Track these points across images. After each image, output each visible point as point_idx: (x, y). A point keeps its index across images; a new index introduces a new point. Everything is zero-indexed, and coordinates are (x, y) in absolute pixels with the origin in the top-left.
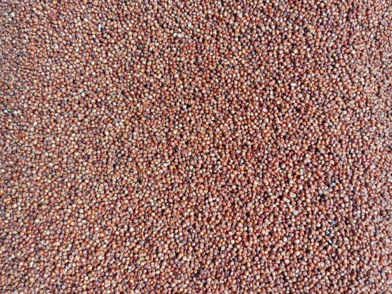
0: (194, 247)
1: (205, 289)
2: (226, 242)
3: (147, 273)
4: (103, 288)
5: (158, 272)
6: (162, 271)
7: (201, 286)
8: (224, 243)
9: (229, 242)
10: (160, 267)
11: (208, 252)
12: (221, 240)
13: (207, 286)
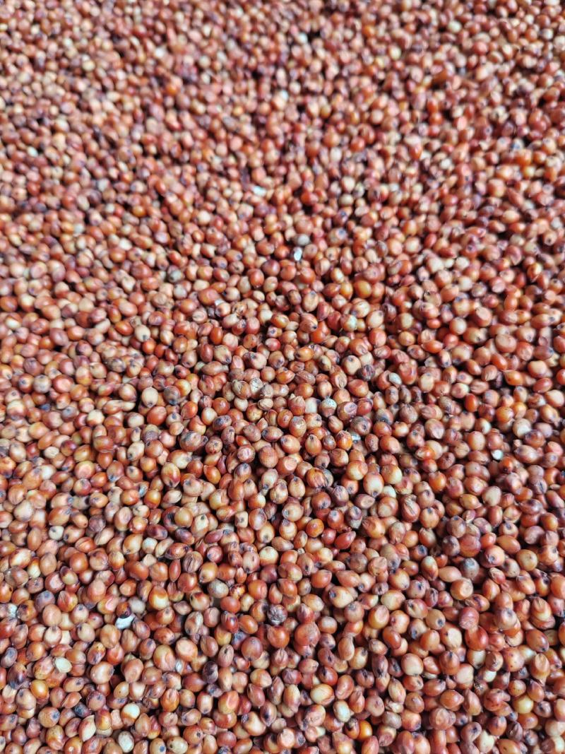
0: (403, 440)
1: (484, 603)
2: (529, 404)
3: (225, 560)
4: (39, 650)
5: (270, 555)
6: (287, 546)
7: (466, 590)
8: (522, 408)
9: (542, 402)
10: (278, 533)
11: (463, 450)
12: (509, 401)
13: (494, 590)
